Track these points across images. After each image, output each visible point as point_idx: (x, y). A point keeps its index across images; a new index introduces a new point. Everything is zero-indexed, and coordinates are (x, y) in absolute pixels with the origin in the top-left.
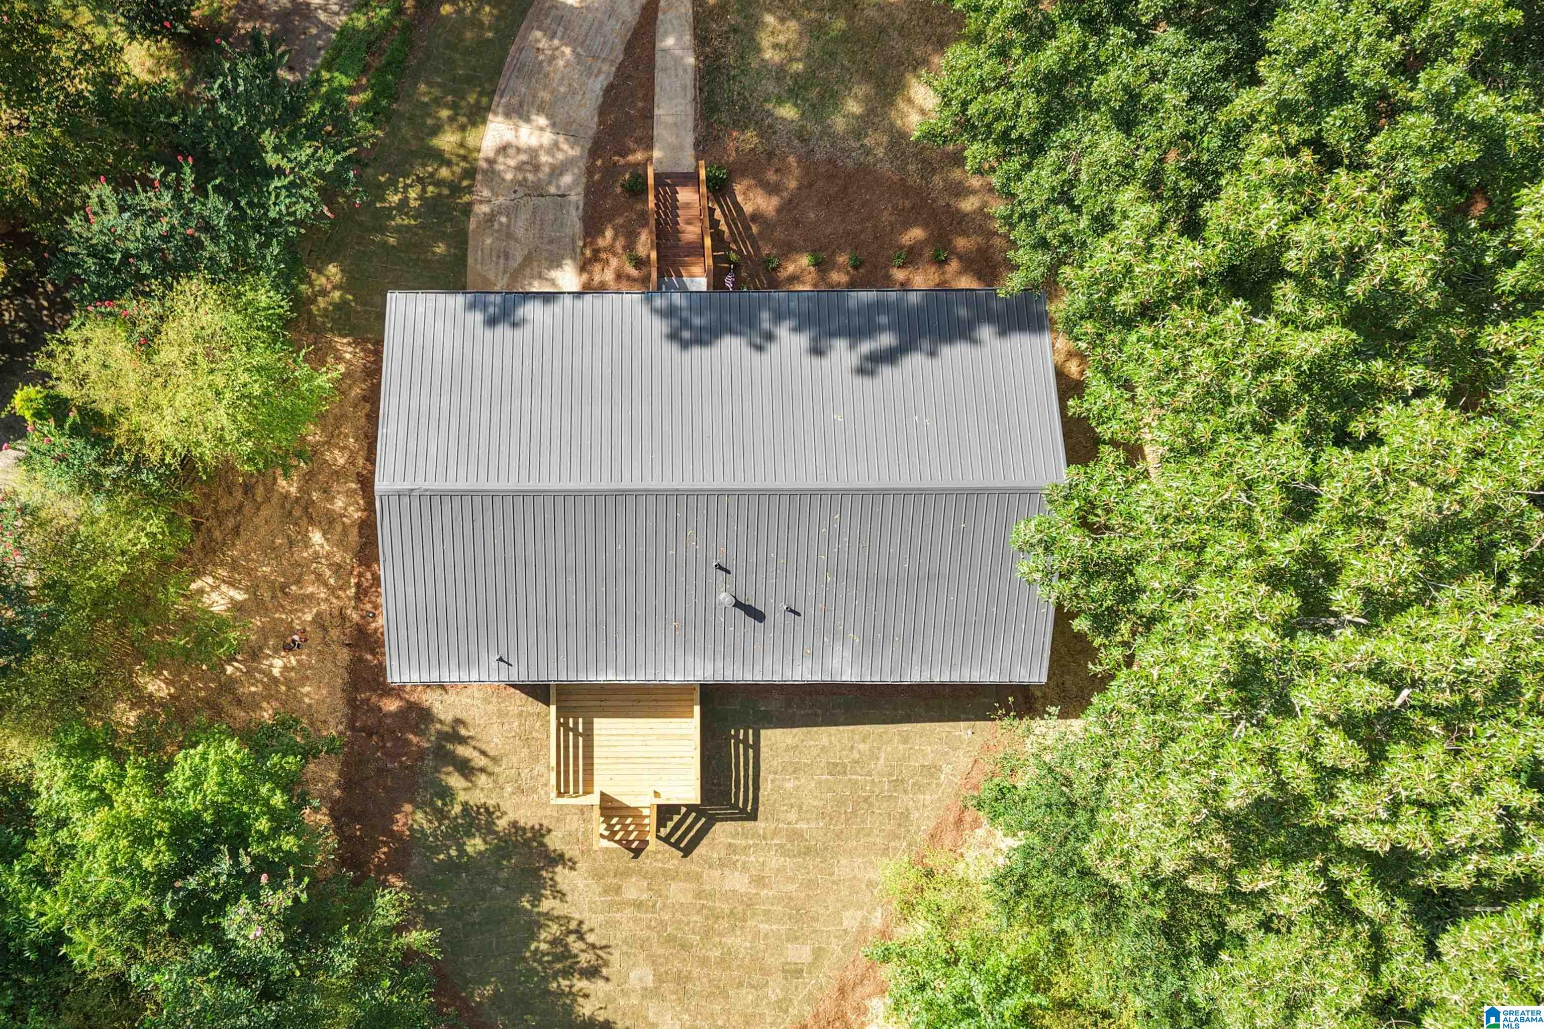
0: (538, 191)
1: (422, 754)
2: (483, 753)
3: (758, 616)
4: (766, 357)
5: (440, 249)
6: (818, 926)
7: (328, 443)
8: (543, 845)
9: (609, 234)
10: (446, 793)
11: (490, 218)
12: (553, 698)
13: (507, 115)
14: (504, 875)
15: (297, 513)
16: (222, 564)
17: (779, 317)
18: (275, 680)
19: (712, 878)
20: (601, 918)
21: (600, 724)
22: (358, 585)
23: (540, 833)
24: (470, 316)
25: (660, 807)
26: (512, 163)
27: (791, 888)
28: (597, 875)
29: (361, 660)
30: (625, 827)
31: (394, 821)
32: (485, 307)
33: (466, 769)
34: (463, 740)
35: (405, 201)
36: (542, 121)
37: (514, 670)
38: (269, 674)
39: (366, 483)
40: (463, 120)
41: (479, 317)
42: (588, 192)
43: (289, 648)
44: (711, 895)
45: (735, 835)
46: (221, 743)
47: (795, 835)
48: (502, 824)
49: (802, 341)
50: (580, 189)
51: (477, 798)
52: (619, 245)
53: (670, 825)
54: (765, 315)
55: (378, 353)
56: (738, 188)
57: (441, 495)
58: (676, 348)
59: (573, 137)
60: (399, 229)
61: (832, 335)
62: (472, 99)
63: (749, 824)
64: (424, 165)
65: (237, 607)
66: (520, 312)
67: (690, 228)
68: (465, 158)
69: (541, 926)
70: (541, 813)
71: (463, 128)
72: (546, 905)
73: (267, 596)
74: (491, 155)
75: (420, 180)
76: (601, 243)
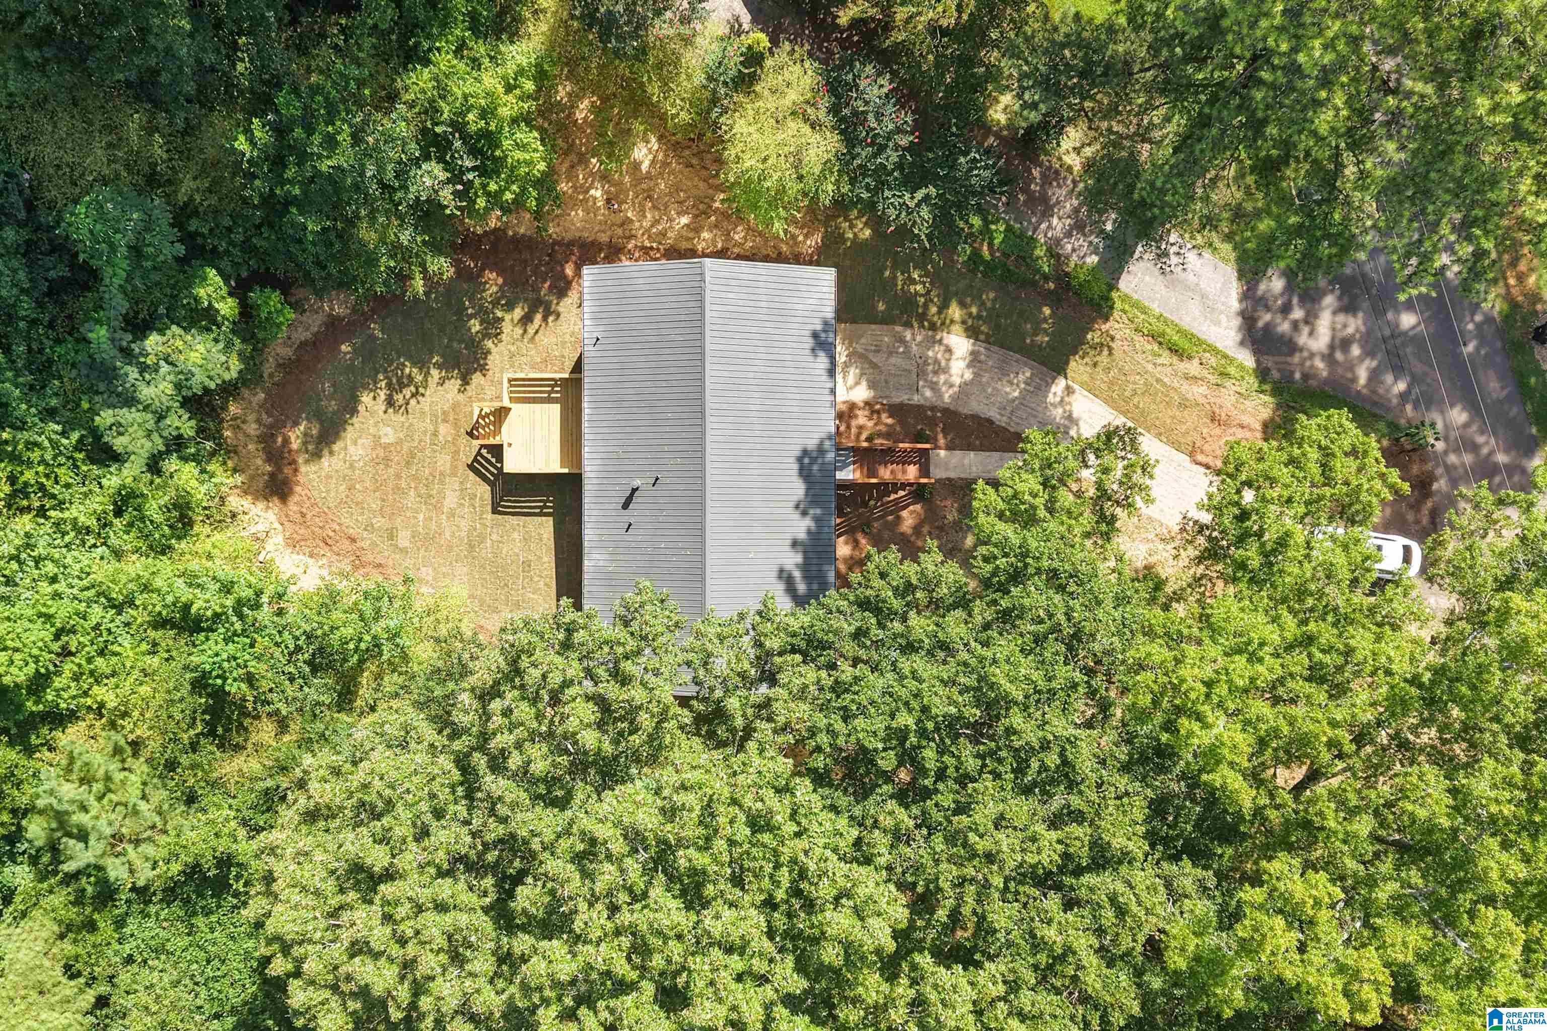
0: (921, 373)
1: (536, 290)
2: (537, 332)
3: (626, 506)
4: (791, 511)
5: (881, 307)
6: (422, 551)
7: (749, 229)
8: (475, 370)
9: (890, 421)
10: (510, 307)
11: (902, 341)
12: (574, 376)
13: (972, 353)
14: (455, 345)
15: (701, 207)
16: (666, 156)
17: (817, 520)
18: (587, 192)
19: (453, 484)
20: (427, 409)
21: (557, 407)
22: (651, 248)
23: (483, 369)
24: (818, 321)
25: (501, 447)
26: (939, 356)
27: (447, 534)
28: (455, 407)
29: (601, 250)
30: (488, 425)
31: (491, 271)
32: (825, 331)
33: (526, 320)
34: (545, 319)
35: (913, 282)
36: (968, 375)
37: (591, 348)
38: (591, 187)
39: (722, 254)
40: (970, 322)
41: (819, 327)
42: (919, 407)
43: (608, 201)
44: (441, 482)
45: (481, 499)
46: (544, 160)
47: (482, 538)
48: (489, 344)
49: (802, 535)
50: (922, 402)
51: (507, 327)
52: (881, 427)
53: (489, 456)
54: (818, 511)
55: (810, 263)
56: (918, 507)
57: (702, 301)
58: (798, 453)
59: (956, 398)
60: (895, 278)
61: (805, 552)
62: (984, 328)
63: (489, 508)
64: (938, 296)
65: (636, 165)
66: (822, 354)
67: (888, 473)
68: (943, 324)
69: (421, 369)
70: (497, 370)
71: (964, 322)
72: (435, 372)
73: (644, 186)
74: (945, 342)
75: (928, 292)
76: (884, 416)
